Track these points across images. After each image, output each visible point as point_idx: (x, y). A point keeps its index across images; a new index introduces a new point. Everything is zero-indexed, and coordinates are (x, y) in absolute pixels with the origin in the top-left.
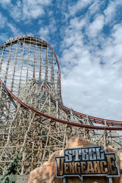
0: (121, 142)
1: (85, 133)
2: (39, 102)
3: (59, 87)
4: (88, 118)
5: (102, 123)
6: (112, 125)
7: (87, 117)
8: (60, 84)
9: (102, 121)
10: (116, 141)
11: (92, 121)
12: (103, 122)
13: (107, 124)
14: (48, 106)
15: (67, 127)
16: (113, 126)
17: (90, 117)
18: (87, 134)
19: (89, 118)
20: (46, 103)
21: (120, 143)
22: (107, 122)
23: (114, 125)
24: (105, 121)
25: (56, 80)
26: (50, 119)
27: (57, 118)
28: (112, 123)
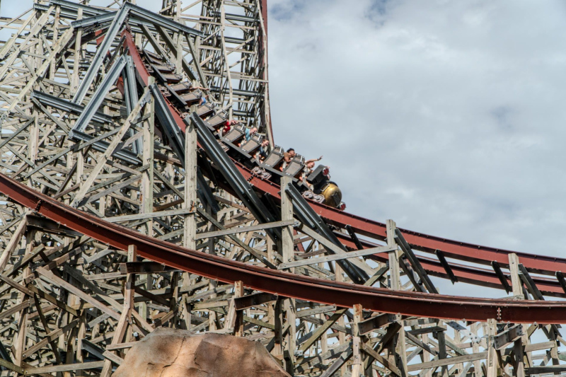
1: (364, 339)
2: (82, 145)
3: (253, 63)
4: (396, 247)
5: (497, 281)
6: (561, 290)
7: (391, 235)
8: (260, 46)
9: (496, 266)
11: (425, 266)
12: (498, 274)
13: (530, 285)
14: (137, 172)
15: (242, 303)
17: (409, 239)
18: (385, 353)
19: (408, 248)
20: (118, 148)
22: (525, 271)
24: (513, 261)
25: (230, 17)
26: (131, 248)
27: (189, 244)
28: (561, 276)
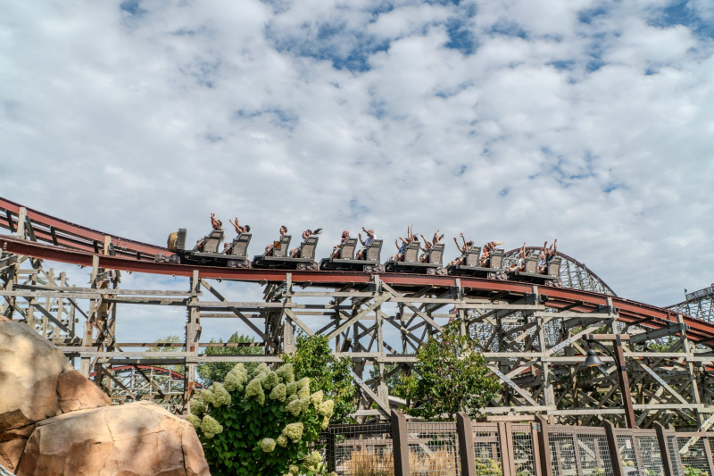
0: (77, 321)
5: (7, 223)
6: (50, 238)
9: (9, 213)
10: (55, 314)
12: (9, 219)
13: (30, 230)
16: (56, 243)
21: (71, 323)
22: (29, 220)
23: (59, 240)
24: (23, 212)
28: (53, 229)
